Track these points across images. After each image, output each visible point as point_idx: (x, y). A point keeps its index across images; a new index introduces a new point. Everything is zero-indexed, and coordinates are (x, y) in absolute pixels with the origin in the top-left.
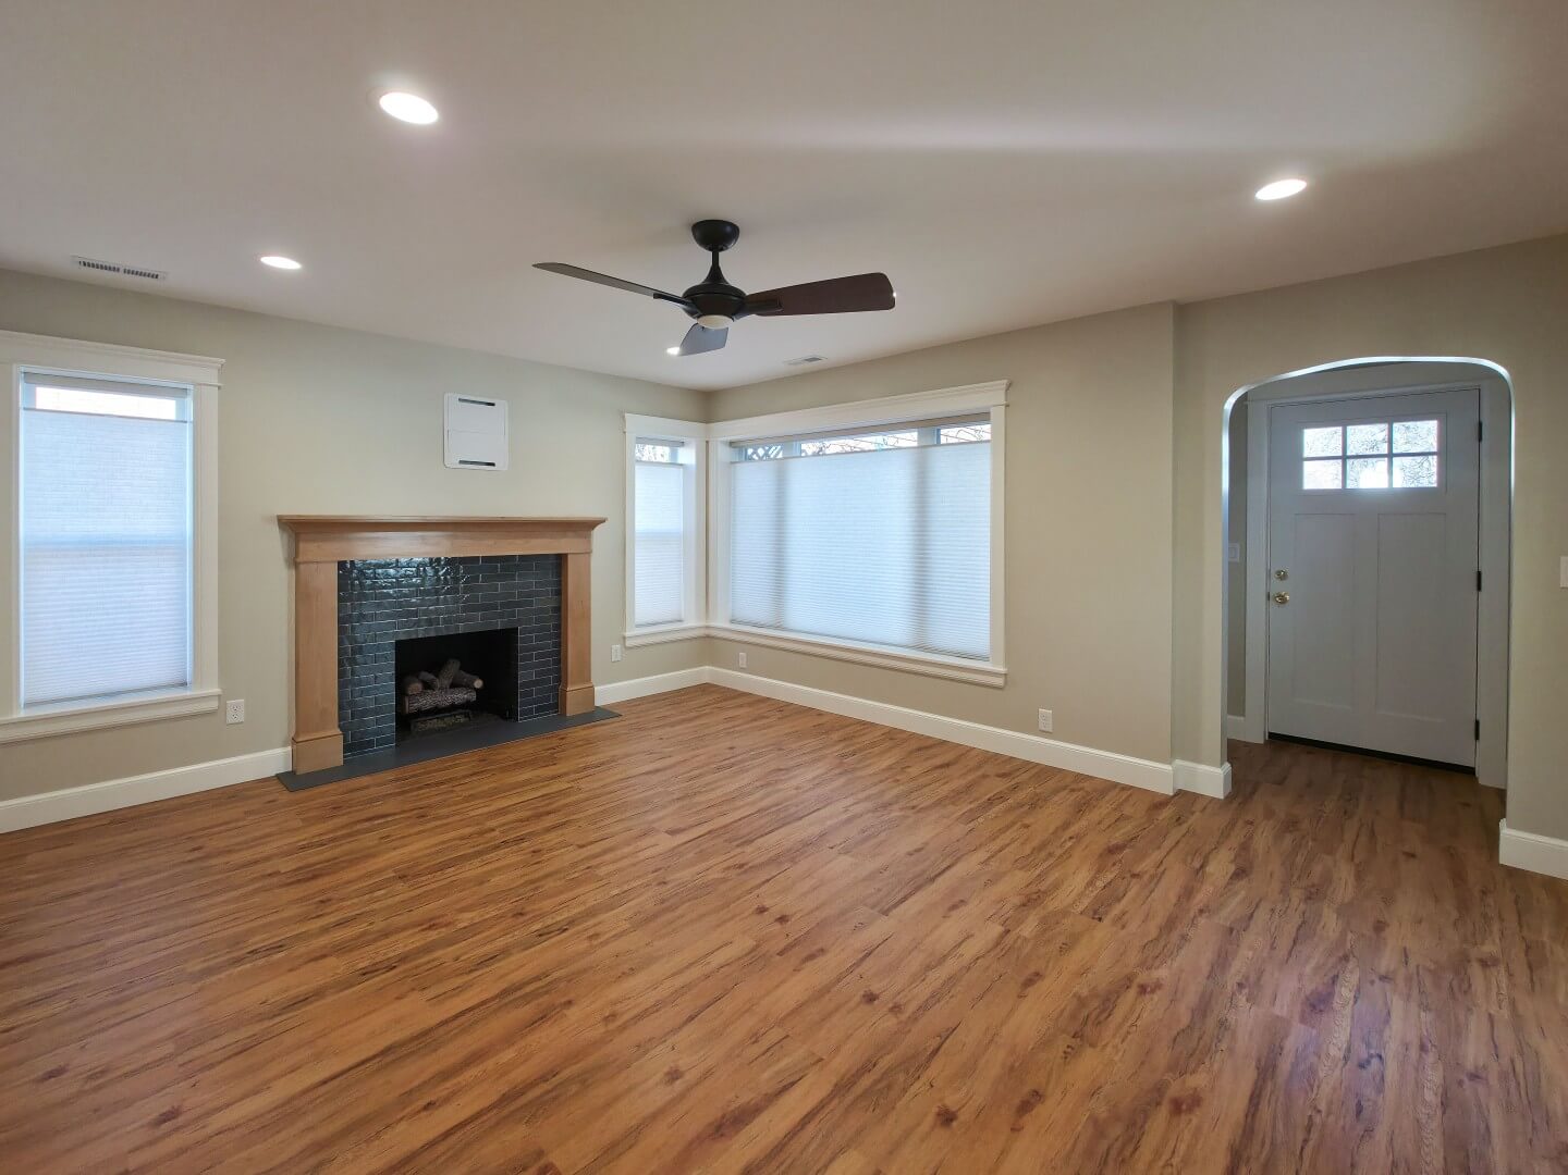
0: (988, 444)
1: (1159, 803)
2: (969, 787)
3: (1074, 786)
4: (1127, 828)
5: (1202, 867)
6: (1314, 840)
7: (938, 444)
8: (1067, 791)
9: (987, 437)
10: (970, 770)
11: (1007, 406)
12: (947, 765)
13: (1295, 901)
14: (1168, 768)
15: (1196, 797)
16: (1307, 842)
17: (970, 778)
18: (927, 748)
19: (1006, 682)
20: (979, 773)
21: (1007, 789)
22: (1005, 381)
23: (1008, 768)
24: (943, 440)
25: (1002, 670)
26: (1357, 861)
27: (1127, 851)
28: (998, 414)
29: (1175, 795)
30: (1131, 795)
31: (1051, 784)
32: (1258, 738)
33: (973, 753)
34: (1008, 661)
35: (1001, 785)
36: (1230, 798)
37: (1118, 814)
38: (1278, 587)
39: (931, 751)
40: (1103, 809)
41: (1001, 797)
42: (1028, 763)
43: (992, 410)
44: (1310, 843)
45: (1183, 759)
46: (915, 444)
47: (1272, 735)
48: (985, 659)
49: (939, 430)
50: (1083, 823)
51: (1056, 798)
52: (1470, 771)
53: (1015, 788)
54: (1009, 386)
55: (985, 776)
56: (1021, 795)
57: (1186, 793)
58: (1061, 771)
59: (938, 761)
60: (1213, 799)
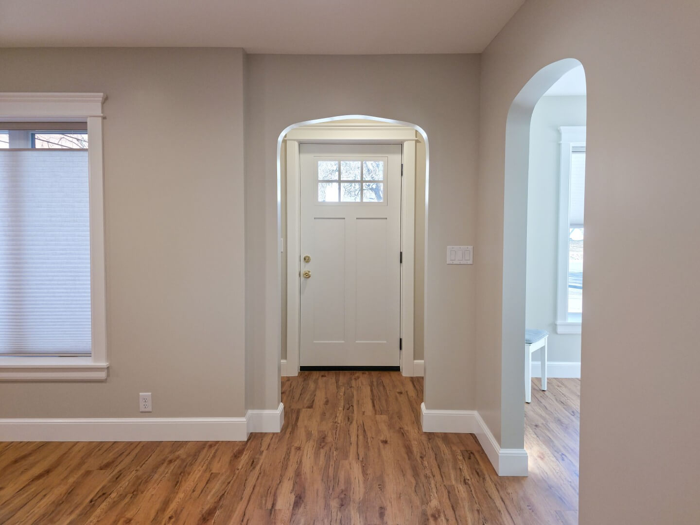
0: (86, 154)
1: (237, 450)
2: (70, 493)
3: (171, 457)
4: (216, 487)
5: (273, 505)
6: (336, 449)
7: (33, 148)
8: (165, 464)
9: (86, 145)
10: (71, 472)
11: (104, 118)
12: (48, 472)
13: (334, 510)
14: (243, 419)
15: (262, 435)
16: (333, 453)
17: (71, 480)
18: (24, 457)
19: (108, 375)
20: (81, 472)
21: (109, 482)
22: (102, 94)
23: (110, 456)
24: (38, 144)
25: (104, 364)
26: (361, 459)
27: (218, 513)
28: (95, 125)
29: (248, 440)
30: (217, 451)
31: (152, 461)
32: (295, 372)
33: (76, 449)
34: (109, 355)
35: (103, 479)
36: (284, 429)
37: (208, 475)
38: (305, 268)
39: (31, 459)
40: (197, 474)
41: (103, 494)
42: (131, 443)
43: (89, 121)
44: (335, 452)
45: (253, 408)
46: (7, 146)
47: (303, 369)
48: (86, 354)
49: (33, 135)
50: (181, 495)
51: (156, 476)
52: (397, 369)
53: (117, 478)
54: (105, 100)
55: (88, 473)
56: (125, 483)
57: (256, 434)
58: (158, 444)
59: (36, 471)
60: (274, 434)
